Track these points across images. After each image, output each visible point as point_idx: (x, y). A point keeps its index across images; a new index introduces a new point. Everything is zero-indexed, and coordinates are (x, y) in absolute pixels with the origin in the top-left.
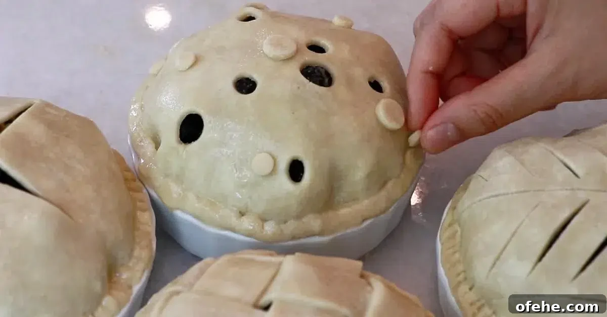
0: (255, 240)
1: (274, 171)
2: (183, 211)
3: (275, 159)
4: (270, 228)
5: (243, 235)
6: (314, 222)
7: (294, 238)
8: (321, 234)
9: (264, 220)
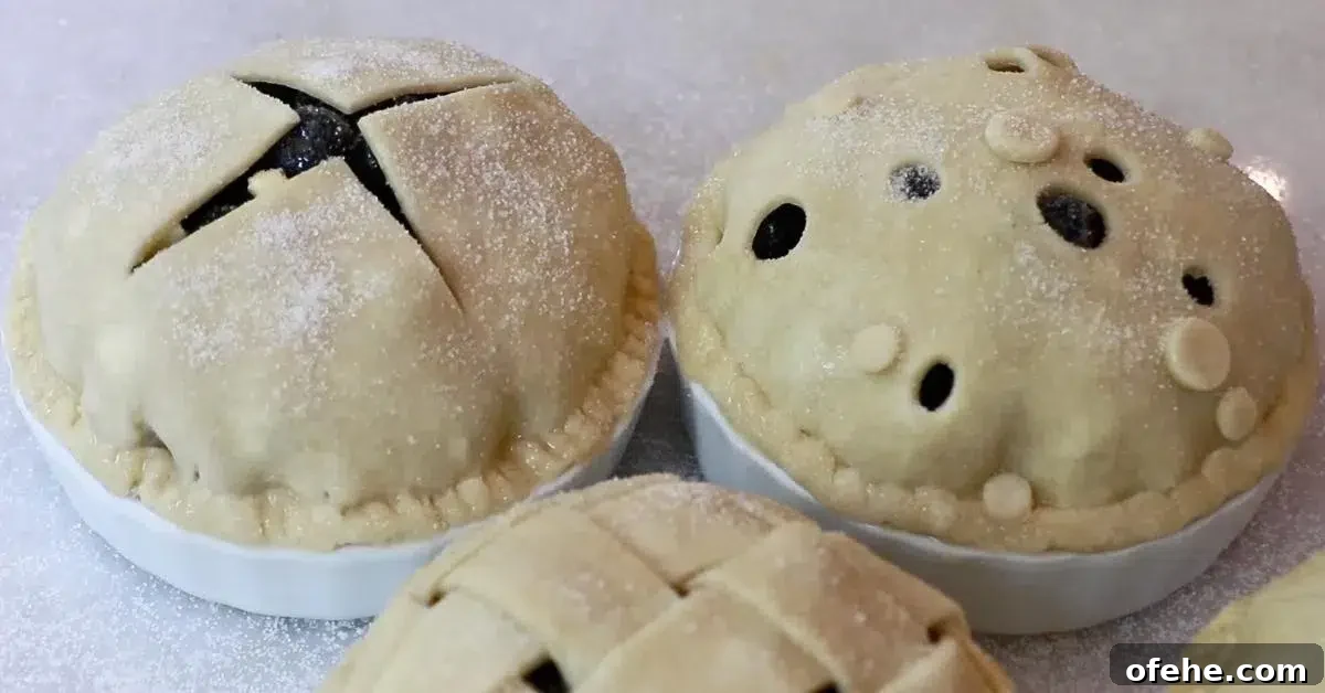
0: (810, 496)
1: (889, 370)
2: (705, 387)
3: (903, 347)
4: (846, 485)
5: (790, 475)
6: (938, 507)
7: (886, 523)
8: (945, 538)
9: (840, 464)
